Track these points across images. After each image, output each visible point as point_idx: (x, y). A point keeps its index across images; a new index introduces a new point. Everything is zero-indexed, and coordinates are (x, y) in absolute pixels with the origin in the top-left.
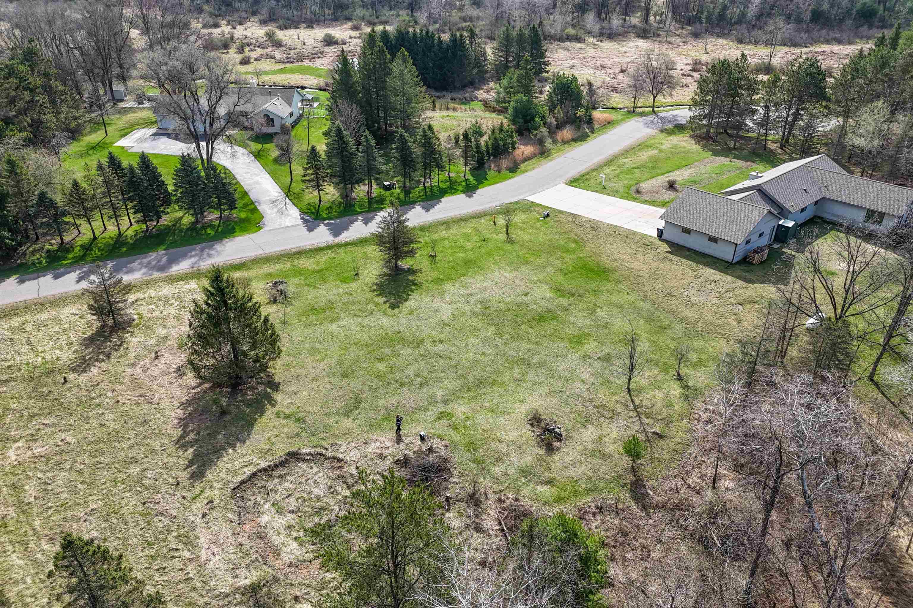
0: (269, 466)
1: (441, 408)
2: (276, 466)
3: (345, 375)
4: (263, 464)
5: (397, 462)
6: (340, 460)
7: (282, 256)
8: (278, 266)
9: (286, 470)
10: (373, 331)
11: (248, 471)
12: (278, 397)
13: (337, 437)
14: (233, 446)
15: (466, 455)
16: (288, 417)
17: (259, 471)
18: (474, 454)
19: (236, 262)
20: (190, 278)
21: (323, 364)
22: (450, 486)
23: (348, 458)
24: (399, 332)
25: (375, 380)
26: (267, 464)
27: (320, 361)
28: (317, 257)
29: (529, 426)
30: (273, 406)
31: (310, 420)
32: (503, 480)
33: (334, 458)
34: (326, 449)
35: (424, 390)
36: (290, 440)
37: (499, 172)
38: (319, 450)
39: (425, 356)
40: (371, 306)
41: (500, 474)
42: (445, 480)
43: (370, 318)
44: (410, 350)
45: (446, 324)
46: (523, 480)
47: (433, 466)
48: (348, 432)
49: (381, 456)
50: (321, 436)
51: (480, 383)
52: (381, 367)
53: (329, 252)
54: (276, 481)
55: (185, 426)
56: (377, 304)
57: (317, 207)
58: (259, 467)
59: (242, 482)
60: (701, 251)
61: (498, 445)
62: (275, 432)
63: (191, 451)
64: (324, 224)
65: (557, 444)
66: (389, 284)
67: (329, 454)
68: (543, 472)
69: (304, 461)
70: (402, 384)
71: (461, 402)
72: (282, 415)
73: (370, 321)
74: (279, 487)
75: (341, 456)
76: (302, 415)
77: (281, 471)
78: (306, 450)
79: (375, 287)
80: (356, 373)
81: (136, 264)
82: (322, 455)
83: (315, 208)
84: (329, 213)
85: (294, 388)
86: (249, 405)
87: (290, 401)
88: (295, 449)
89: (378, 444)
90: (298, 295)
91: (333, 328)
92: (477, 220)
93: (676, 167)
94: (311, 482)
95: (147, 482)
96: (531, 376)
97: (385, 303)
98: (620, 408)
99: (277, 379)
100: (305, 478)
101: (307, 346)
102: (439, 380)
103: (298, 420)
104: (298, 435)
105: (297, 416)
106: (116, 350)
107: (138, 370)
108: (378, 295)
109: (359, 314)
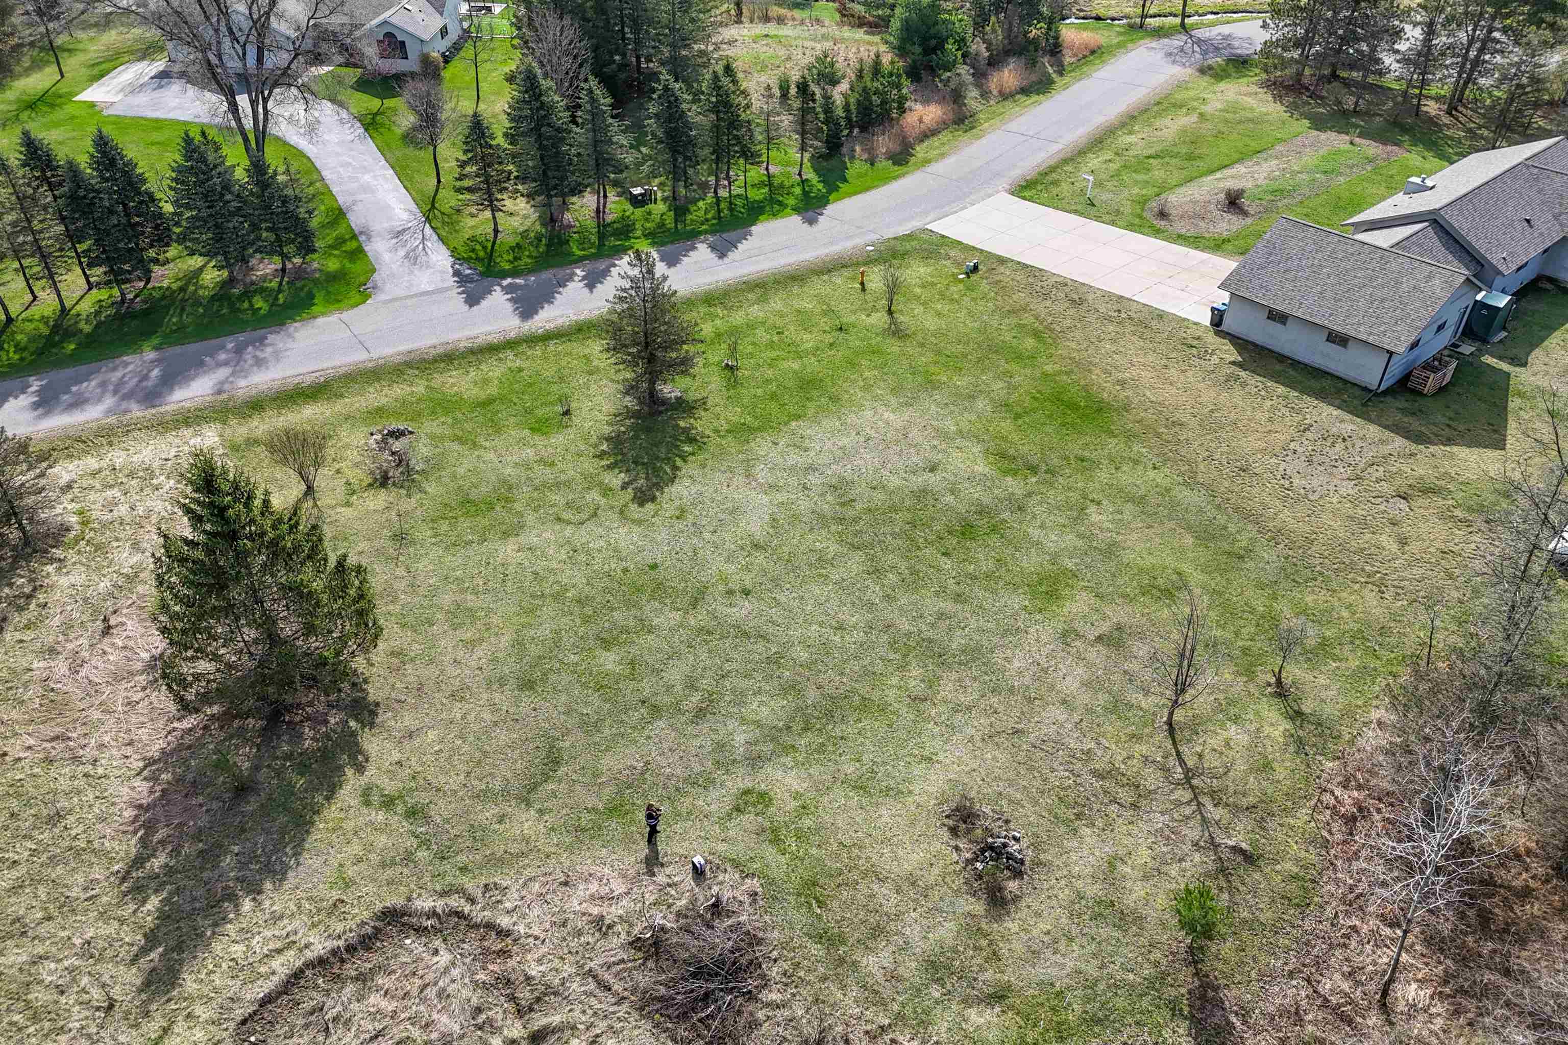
0: (334, 952)
1: (740, 780)
2: (351, 949)
3: (527, 685)
4: (320, 946)
5: (636, 943)
6: (503, 933)
7: (409, 364)
8: (399, 390)
9: (377, 959)
10: (597, 564)
11: (282, 966)
12: (371, 743)
13: (499, 862)
14: (255, 890)
15: (799, 917)
16: (388, 803)
17: (310, 965)
18: (819, 917)
19: (308, 380)
20: (207, 420)
21: (479, 652)
22: (761, 1015)
23: (522, 929)
24: (654, 567)
25: (595, 699)
26: (330, 944)
27: (470, 645)
28: (483, 367)
29: (945, 834)
30: (360, 769)
31: (440, 810)
32: (887, 993)
33: (490, 926)
34: (472, 901)
35: (704, 727)
36: (389, 873)
37: (872, 164)
38: (456, 902)
39: (709, 633)
40: (594, 496)
41: (880, 977)
42: (750, 996)
43: (590, 525)
44: (677, 616)
45: (756, 546)
46: (936, 992)
47: (720, 963)
48: (528, 849)
49: (601, 926)
50: (462, 859)
51: (832, 707)
52: (610, 661)
53: (510, 354)
54: (350, 989)
55: (150, 827)
56: (607, 491)
57: (489, 245)
58: (309, 955)
59: (267, 1001)
60: (1306, 361)
61: (875, 887)
62: (356, 848)
63: (153, 903)
64: (502, 287)
65: (1012, 886)
66: (636, 437)
67: (479, 914)
68: (982, 969)
69: (420, 931)
70: (656, 711)
71: (788, 760)
72: (375, 799)
74: (355, 1006)
75: (504, 921)
76: (423, 797)
77: (363, 963)
78: (425, 903)
79: (604, 447)
80: (553, 677)
81: (90, 386)
82: (459, 915)
83: (484, 248)
84: (516, 259)
85: (408, 720)
86: (303, 768)
87: (396, 756)
88: (395, 900)
89: (594, 887)
90: (435, 465)
91: (508, 551)
92: (826, 277)
93: (1236, 156)
94: (431, 992)
95: (39, 996)
96: (947, 688)
97: (624, 487)
98: (1152, 779)
99: (374, 693)
100: (418, 982)
101: (447, 599)
102: (740, 699)
103: (412, 813)
104: (408, 857)
105: (410, 801)
106: (20, 609)
107: (61, 667)
108: (610, 467)
109: (566, 516)
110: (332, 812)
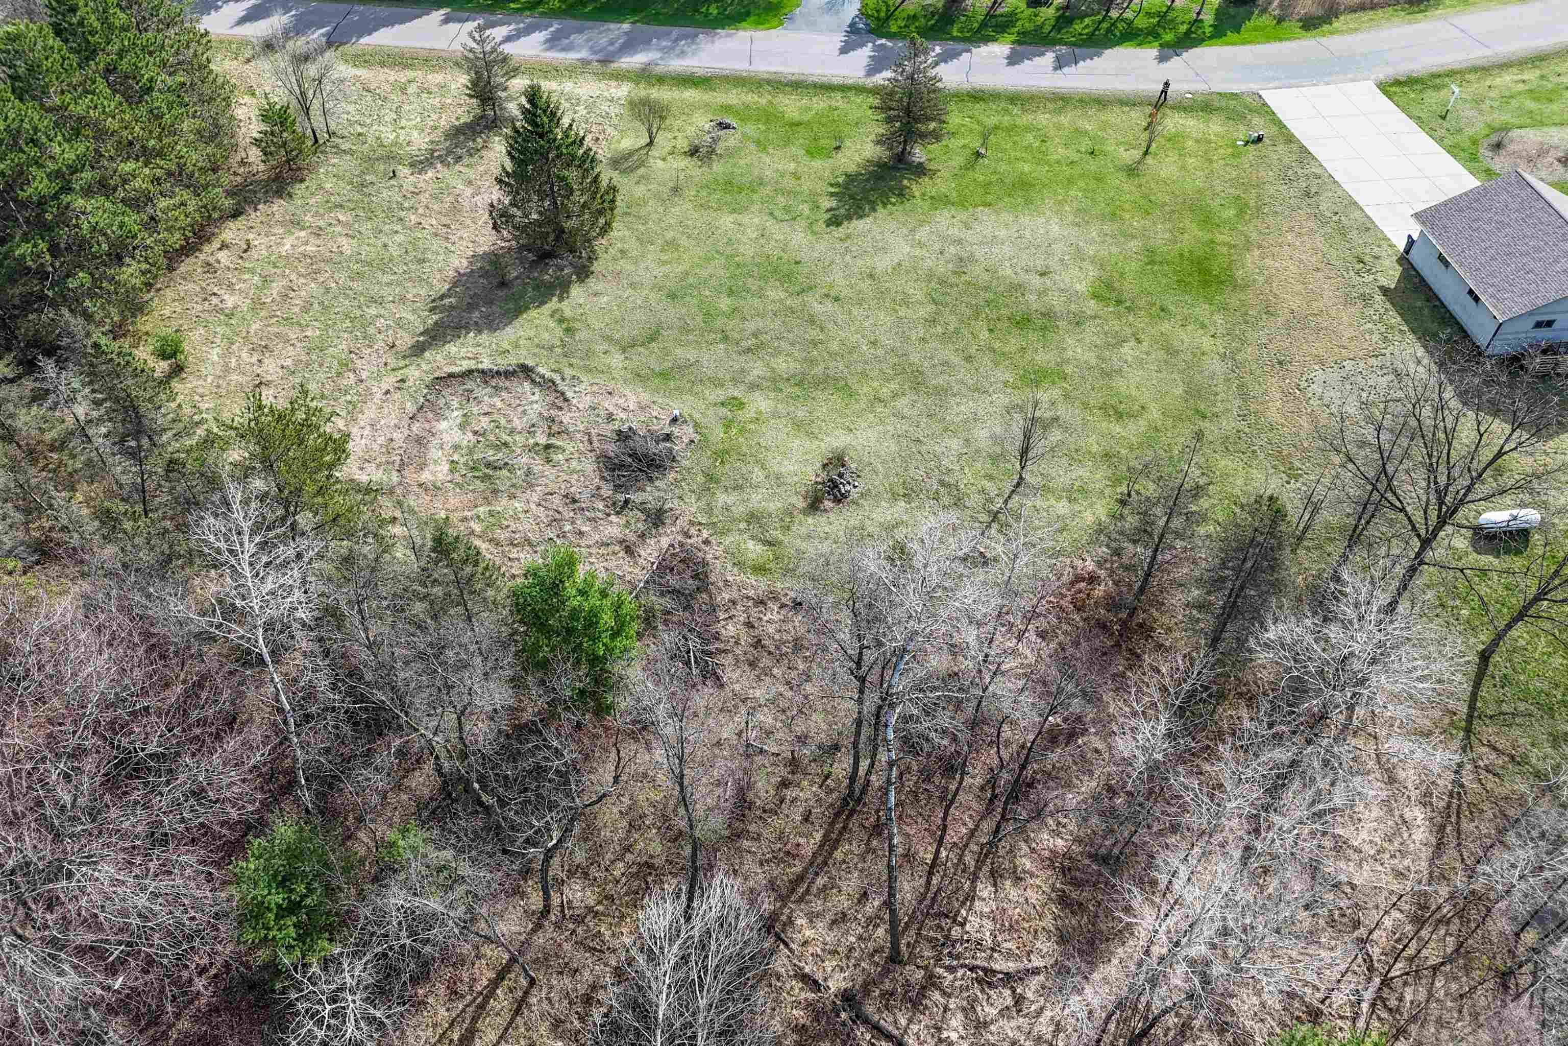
0: (491, 370)
1: (737, 392)
2: (498, 373)
3: (672, 296)
4: (486, 364)
5: (619, 433)
6: (566, 400)
7: (769, 82)
8: (750, 98)
9: (507, 383)
10: (768, 248)
11: (466, 365)
12: (576, 291)
13: (589, 370)
14: (480, 332)
15: (706, 462)
16: (561, 321)
17: (478, 371)
18: (715, 467)
19: (700, 72)
20: (629, 79)
21: (663, 269)
22: (648, 489)
23: (575, 401)
24: (797, 263)
25: (699, 319)
26: (490, 366)
27: (662, 263)
28: (814, 99)
29: (819, 465)
30: (561, 300)
31: (581, 335)
32: (716, 512)
33: (563, 394)
34: (563, 379)
35: (742, 358)
36: (537, 350)
37: (1279, 22)
38: (557, 378)
39: (793, 312)
40: (805, 209)
41: (720, 504)
42: (651, 479)
43: (785, 224)
44: (782, 295)
45: (871, 276)
46: (743, 526)
47: (645, 456)
48: (607, 371)
49: (610, 418)
50: (574, 361)
51: (825, 382)
52: (725, 303)
53: (839, 95)
54: (489, 390)
55: (455, 284)
56: (816, 208)
57: (892, 9)
58: (480, 366)
59: (451, 376)
61: (756, 469)
62: (532, 333)
63: (436, 317)
64: (874, 45)
65: (828, 504)
66: (867, 180)
67: (562, 386)
68: (776, 529)
69: (533, 381)
70: (726, 338)
71: (772, 395)
72: (557, 316)
73: (777, 231)
74: (486, 398)
75: (569, 394)
76: (577, 325)
77: (502, 382)
78: (541, 370)
79: (840, 180)
80: (688, 299)
81: (582, 38)
82: (554, 383)
83: (888, 10)
84: (906, 26)
85: (600, 287)
86: (537, 288)
87: (581, 301)
88: (530, 363)
89: (621, 401)
90: (730, 153)
91: (727, 221)
94: (520, 409)
96: (902, 403)
97: (828, 210)
99: (596, 267)
100: (518, 402)
101: (671, 234)
102: (777, 352)
103: (568, 330)
104: (551, 348)
105: (571, 324)
106: (471, 155)
107: (469, 191)
108: (832, 194)
109: (777, 213)
110: (533, 313)
